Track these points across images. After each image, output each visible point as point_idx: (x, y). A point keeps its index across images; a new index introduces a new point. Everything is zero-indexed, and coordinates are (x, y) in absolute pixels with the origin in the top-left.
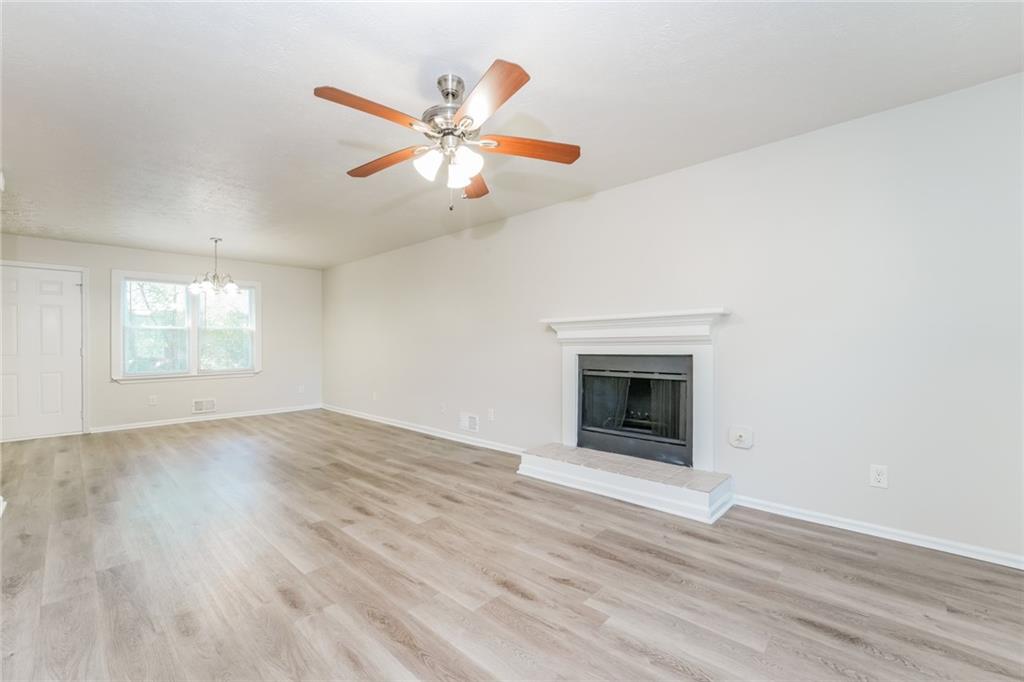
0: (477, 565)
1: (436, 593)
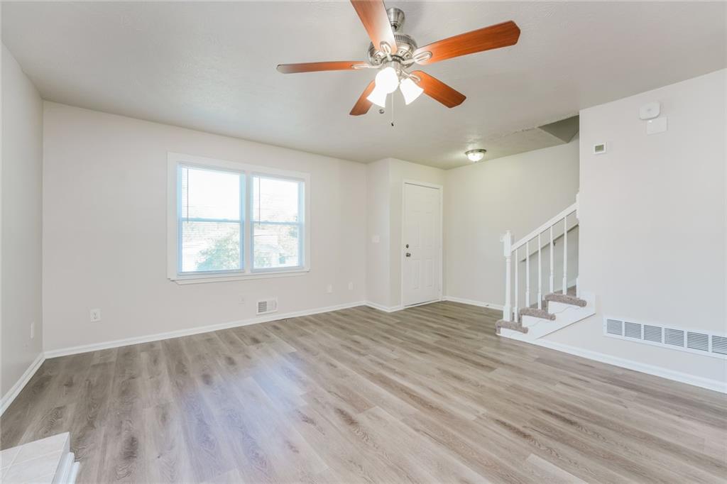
0: (372, 445)
1: (404, 421)
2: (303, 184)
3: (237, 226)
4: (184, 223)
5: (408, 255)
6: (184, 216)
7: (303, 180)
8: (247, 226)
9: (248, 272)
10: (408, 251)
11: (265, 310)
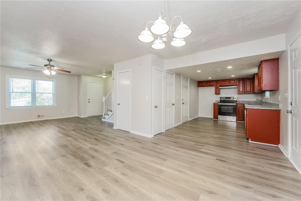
2: (54, 82)
3: (31, 94)
4: (12, 93)
5: (89, 102)
6: (11, 91)
7: (54, 81)
8: (34, 94)
9: (34, 107)
10: (89, 101)
11: (40, 117)
